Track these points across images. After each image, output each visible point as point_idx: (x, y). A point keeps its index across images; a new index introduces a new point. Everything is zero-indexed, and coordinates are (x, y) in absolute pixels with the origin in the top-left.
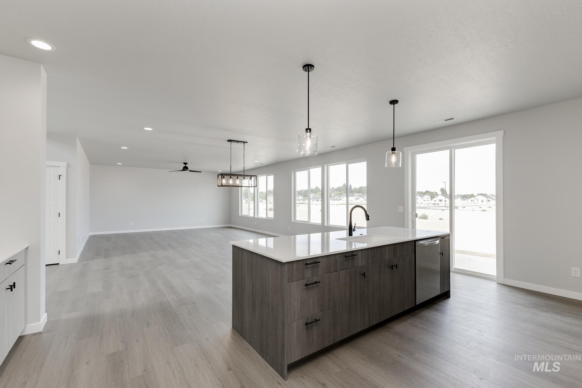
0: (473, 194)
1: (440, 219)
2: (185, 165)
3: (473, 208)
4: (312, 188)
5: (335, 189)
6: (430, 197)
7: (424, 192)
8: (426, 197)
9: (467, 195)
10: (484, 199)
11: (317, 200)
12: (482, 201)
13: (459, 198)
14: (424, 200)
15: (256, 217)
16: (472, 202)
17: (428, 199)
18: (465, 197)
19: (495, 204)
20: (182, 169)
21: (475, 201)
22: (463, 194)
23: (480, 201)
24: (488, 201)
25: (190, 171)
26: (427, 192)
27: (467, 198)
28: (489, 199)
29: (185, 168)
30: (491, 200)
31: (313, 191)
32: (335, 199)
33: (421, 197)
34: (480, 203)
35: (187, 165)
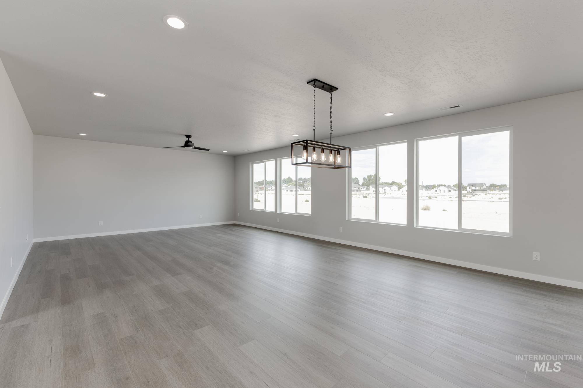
0: (435, 185)
1: (444, 210)
2: (188, 139)
3: (445, 198)
4: (284, 178)
5: (307, 179)
6: (397, 188)
7: (390, 183)
8: (394, 187)
9: (429, 185)
10: (446, 189)
11: (290, 191)
12: (445, 192)
13: (424, 189)
14: (392, 190)
15: (278, 212)
16: (436, 192)
17: (395, 190)
18: (428, 188)
19: (458, 194)
20: (184, 145)
21: (438, 191)
22: (425, 185)
23: (442, 191)
24: (450, 192)
25: (196, 148)
26: (393, 183)
27: (430, 188)
28: (450, 190)
29: (188, 144)
30: (452, 191)
31: (285, 181)
32: (308, 189)
33: (389, 187)
34: (442, 193)
35: (190, 139)
